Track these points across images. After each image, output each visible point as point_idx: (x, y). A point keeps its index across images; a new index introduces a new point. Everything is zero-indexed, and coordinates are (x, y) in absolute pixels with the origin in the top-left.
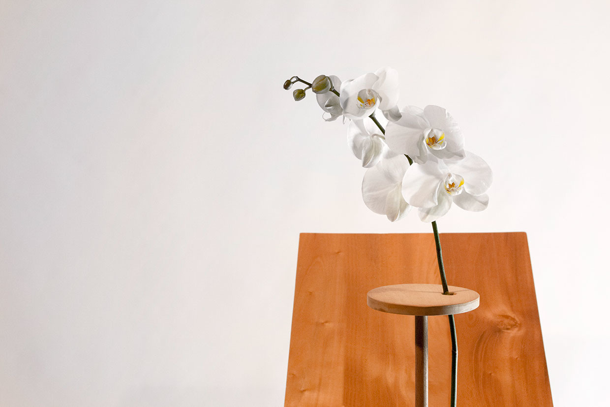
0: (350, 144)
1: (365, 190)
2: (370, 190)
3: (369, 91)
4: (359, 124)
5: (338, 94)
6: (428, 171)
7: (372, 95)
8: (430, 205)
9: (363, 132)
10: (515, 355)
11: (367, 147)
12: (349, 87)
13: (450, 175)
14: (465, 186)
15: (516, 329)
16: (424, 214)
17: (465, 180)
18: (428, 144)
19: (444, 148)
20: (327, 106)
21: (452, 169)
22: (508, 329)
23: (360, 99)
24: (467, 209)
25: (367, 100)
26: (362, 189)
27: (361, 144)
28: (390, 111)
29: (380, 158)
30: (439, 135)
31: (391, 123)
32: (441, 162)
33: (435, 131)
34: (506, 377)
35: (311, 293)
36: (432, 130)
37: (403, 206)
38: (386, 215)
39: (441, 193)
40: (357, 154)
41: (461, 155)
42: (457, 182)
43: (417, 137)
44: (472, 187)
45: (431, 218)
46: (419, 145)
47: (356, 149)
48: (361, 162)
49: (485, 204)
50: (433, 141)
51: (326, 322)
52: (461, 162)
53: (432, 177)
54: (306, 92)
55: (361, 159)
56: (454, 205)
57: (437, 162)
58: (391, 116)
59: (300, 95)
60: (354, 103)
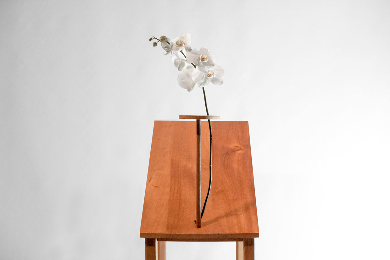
0: (173, 62)
1: (179, 79)
2: (181, 80)
3: (180, 41)
4: (177, 55)
5: (169, 44)
6: (201, 70)
7: (181, 43)
8: (202, 81)
9: (178, 58)
10: (240, 159)
11: (180, 63)
12: (173, 40)
13: (209, 71)
14: (214, 75)
15: (241, 151)
16: (199, 85)
17: (214, 73)
18: (201, 60)
19: (207, 61)
20: (165, 48)
21: (210, 69)
22: (238, 151)
23: (177, 44)
24: (216, 84)
25: (180, 44)
26: (178, 79)
27: (177, 63)
28: (187, 48)
29: (185, 68)
30: (205, 57)
31: (188, 53)
32: (206, 67)
33: (204, 56)
34: (235, 166)
35: (159, 139)
36: (203, 55)
37: (193, 85)
38: (186, 90)
39: (206, 78)
40: (176, 66)
41: (213, 65)
42: (212, 74)
43: (197, 58)
44: (216, 75)
45: (202, 87)
46: (198, 61)
47: (176, 64)
48: (177, 68)
49: (222, 83)
50: (203, 59)
51: (165, 148)
52: (213, 67)
53: (203, 72)
54: (158, 43)
55: (177, 67)
56: (210, 82)
57: (205, 67)
58: (188, 50)
59: (155, 44)
60: (175, 46)
